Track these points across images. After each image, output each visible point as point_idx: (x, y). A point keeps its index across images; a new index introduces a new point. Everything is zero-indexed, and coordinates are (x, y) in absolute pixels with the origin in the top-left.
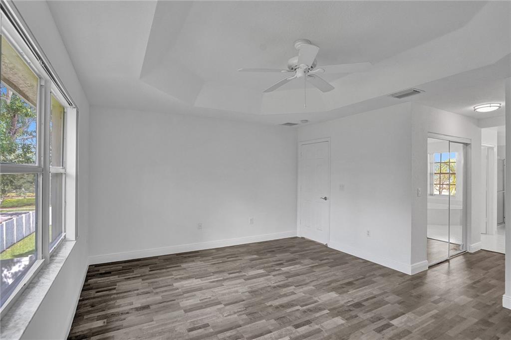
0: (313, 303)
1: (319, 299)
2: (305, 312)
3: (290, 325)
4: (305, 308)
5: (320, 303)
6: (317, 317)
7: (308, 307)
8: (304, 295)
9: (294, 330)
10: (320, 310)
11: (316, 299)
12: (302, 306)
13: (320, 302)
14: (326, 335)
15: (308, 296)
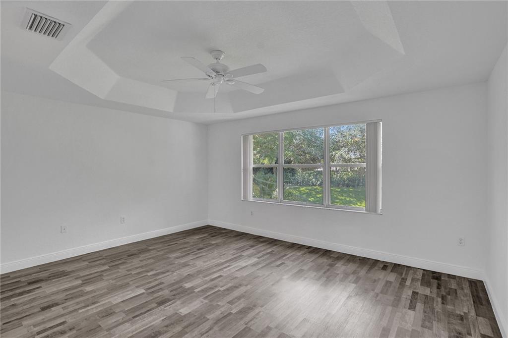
0: (209, 295)
1: (202, 302)
2: (216, 286)
3: (226, 276)
4: (216, 290)
5: (202, 297)
6: (205, 284)
7: (214, 291)
8: (219, 303)
9: (222, 274)
10: (202, 291)
11: (206, 301)
12: (219, 290)
13: (201, 299)
14: (200, 275)
15: (215, 303)
